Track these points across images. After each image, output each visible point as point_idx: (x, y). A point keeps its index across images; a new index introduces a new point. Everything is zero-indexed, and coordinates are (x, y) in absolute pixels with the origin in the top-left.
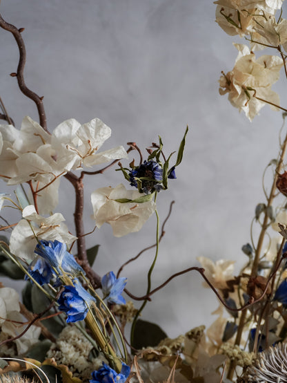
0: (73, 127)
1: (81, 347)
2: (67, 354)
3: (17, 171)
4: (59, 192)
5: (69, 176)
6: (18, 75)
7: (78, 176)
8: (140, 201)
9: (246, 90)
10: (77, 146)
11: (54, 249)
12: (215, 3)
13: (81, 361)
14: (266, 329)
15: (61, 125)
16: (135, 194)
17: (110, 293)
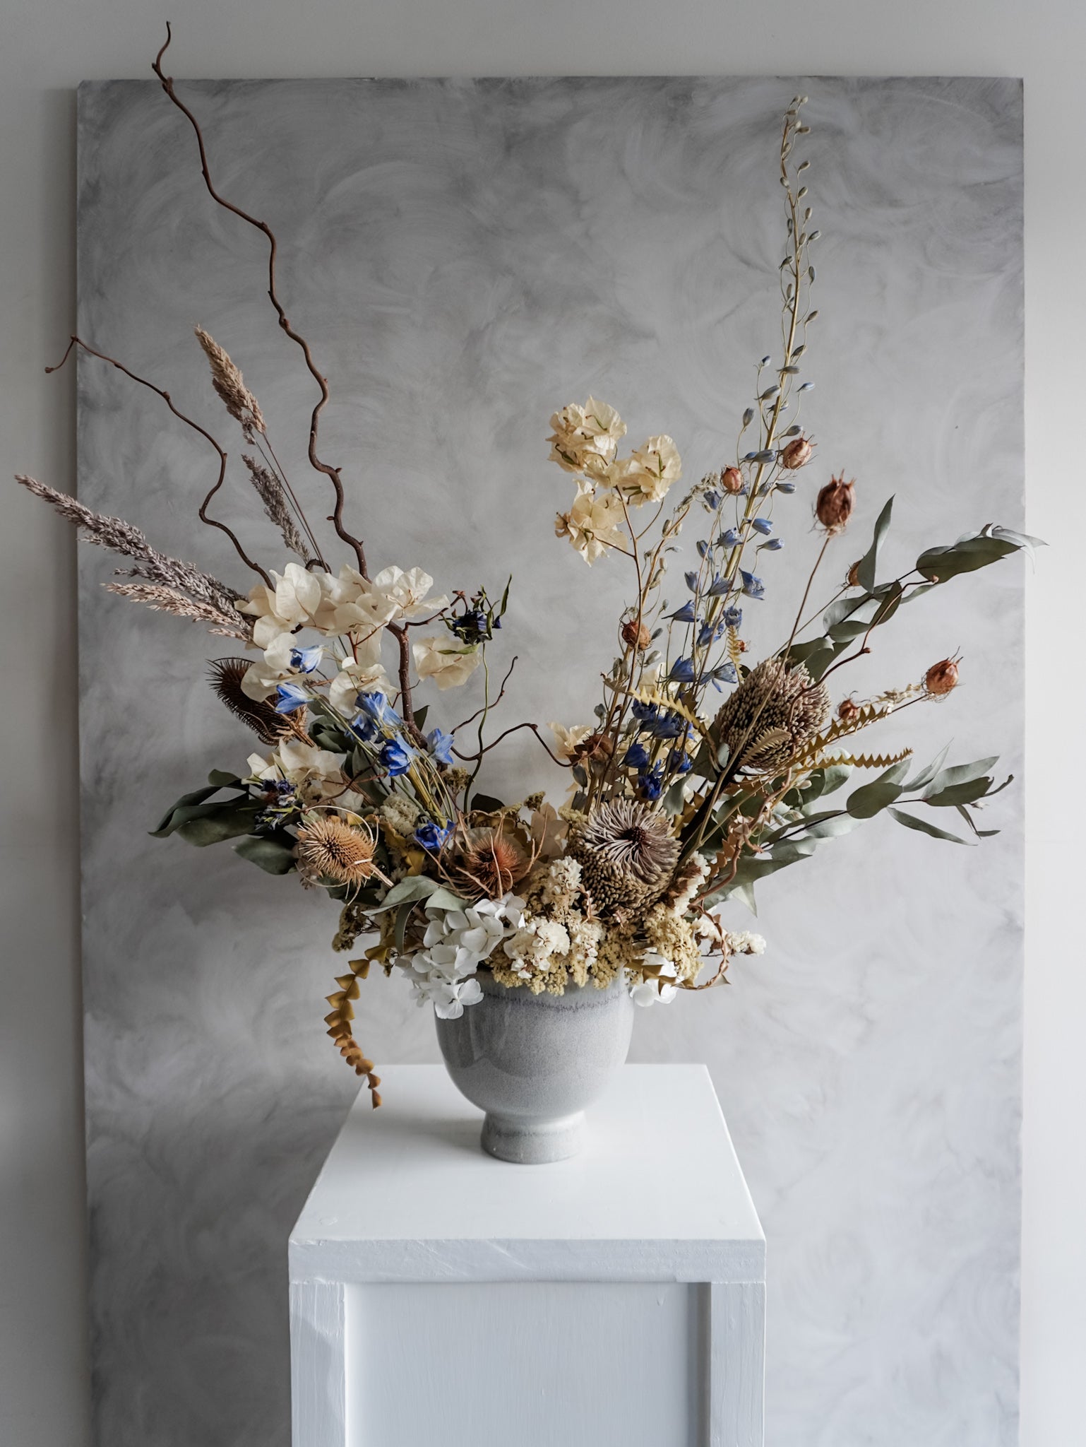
0: (395, 575)
1: (407, 813)
2: (391, 818)
3: (335, 621)
4: (382, 646)
5: (392, 627)
6: (336, 518)
7: (403, 627)
8: (464, 652)
9: (585, 533)
10: (399, 595)
11: (374, 700)
12: (548, 440)
13: (407, 825)
14: (613, 793)
15: (382, 573)
16: (459, 644)
17: (435, 750)
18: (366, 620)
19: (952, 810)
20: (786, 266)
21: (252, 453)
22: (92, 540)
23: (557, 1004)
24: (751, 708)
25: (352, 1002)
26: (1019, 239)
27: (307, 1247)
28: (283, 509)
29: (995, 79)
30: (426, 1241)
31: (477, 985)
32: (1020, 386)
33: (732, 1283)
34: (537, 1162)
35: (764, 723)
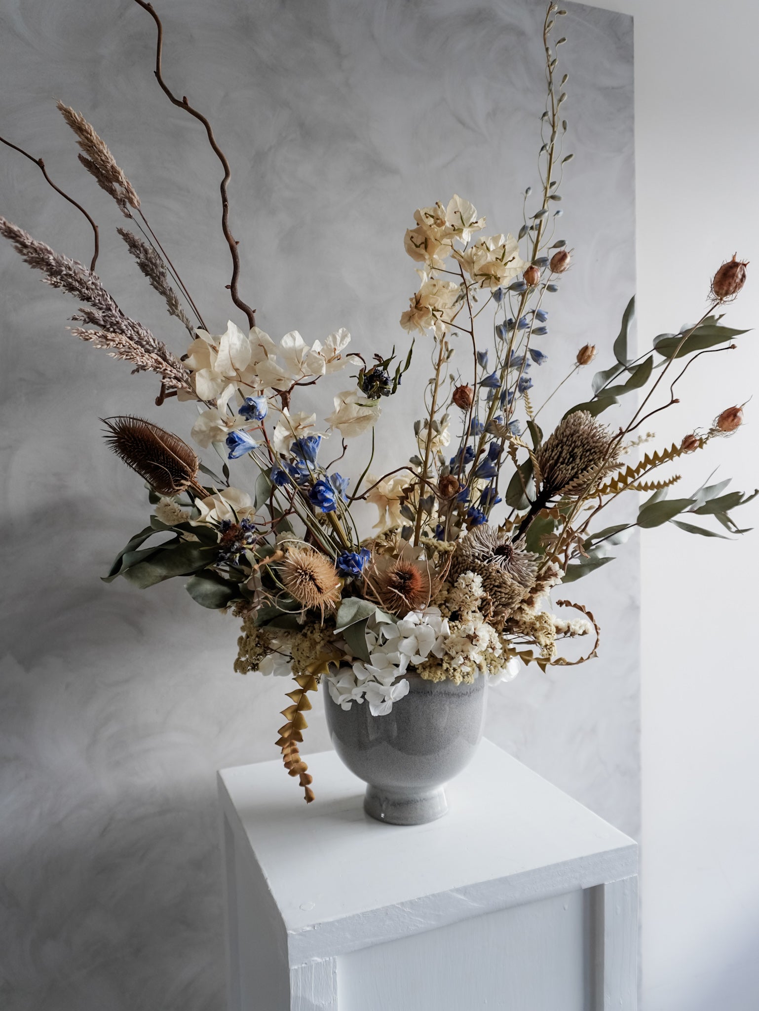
6: (232, 287)
8: (367, 405)
11: (315, 444)
16: (364, 398)
18: (286, 376)
19: (712, 517)
20: (546, 118)
21: (129, 226)
22: (53, 282)
23: (459, 691)
24: (573, 449)
25: (303, 713)
26: (632, 130)
27: (303, 934)
28: (165, 280)
29: (617, 13)
30: (402, 904)
31: (407, 683)
32: (633, 234)
33: (618, 880)
34: (429, 820)
35: (586, 459)
